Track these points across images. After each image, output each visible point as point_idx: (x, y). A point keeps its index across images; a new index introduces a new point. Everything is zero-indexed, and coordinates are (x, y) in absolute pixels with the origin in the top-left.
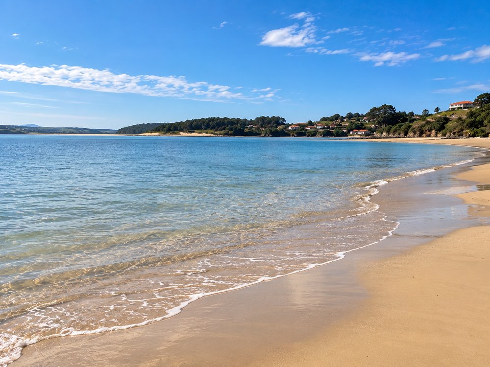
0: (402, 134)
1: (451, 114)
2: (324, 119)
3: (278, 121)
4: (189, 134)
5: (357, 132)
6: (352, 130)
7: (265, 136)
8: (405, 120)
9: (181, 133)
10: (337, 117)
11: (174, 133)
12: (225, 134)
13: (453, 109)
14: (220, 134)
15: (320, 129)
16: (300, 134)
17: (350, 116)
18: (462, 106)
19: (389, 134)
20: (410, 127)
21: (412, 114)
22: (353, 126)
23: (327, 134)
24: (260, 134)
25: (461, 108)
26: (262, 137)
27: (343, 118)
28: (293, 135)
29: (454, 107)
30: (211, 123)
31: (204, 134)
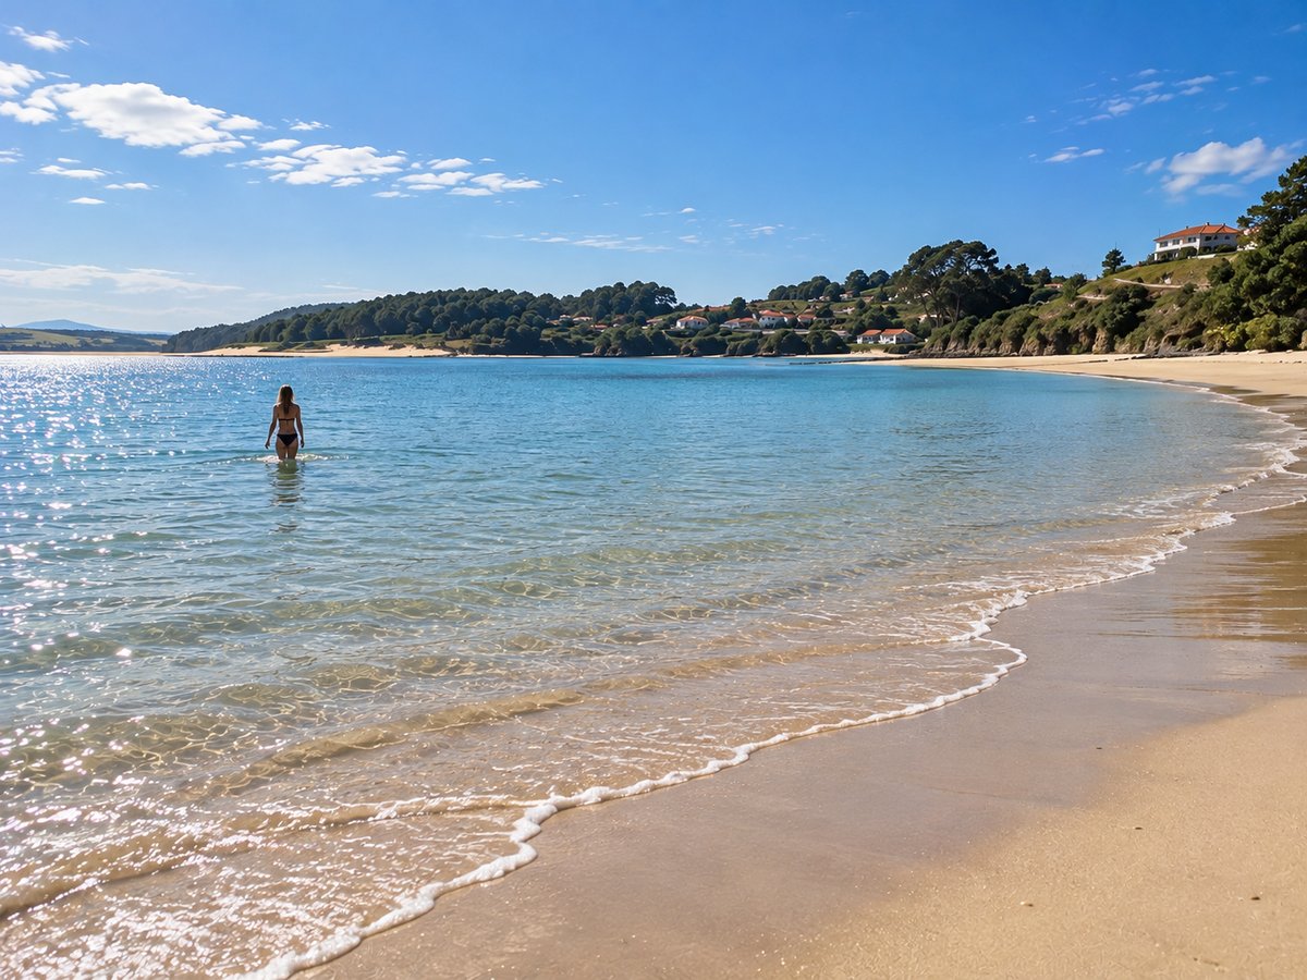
0: (1006, 346)
1: (1159, 274)
2: (781, 294)
3: (649, 300)
4: (362, 352)
5: (877, 338)
6: (861, 330)
7: (602, 355)
8: (1023, 296)
9: (333, 347)
10: (820, 286)
11: (310, 346)
12: (478, 350)
13: (1167, 257)
14: (463, 350)
15: (768, 327)
16: (710, 347)
17: (859, 282)
18: (1197, 244)
19: (966, 342)
20: (1029, 320)
21: (1045, 276)
22: (866, 318)
23: (790, 345)
24: (590, 349)
25: (1192, 252)
26: (594, 356)
27: (837, 291)
28: (688, 351)
29: (1171, 247)
30: (434, 309)
31: (409, 351)
